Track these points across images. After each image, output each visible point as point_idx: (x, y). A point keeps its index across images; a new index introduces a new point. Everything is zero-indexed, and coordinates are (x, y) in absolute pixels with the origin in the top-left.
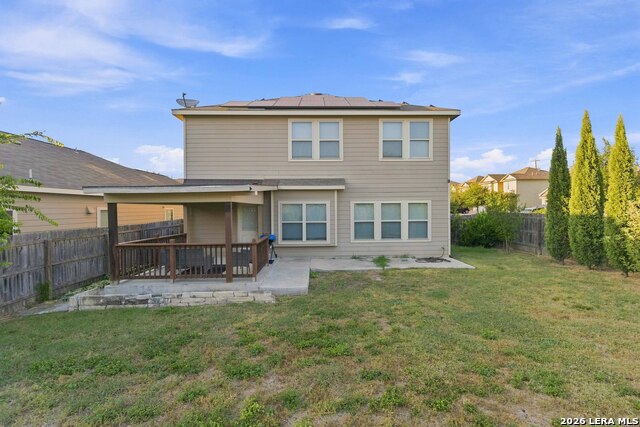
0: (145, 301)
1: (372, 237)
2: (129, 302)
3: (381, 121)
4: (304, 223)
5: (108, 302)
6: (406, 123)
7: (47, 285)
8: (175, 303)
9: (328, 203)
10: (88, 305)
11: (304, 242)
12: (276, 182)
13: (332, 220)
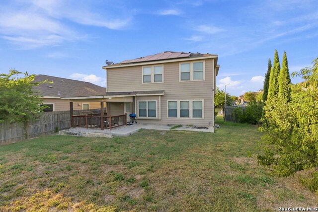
0: (76, 134)
1: (176, 116)
2: (72, 134)
3: (180, 63)
4: (147, 109)
5: (67, 134)
6: (192, 64)
7: (58, 128)
8: (84, 135)
9: (156, 101)
10: (63, 134)
11: (147, 117)
12: (136, 93)
13: (158, 108)
